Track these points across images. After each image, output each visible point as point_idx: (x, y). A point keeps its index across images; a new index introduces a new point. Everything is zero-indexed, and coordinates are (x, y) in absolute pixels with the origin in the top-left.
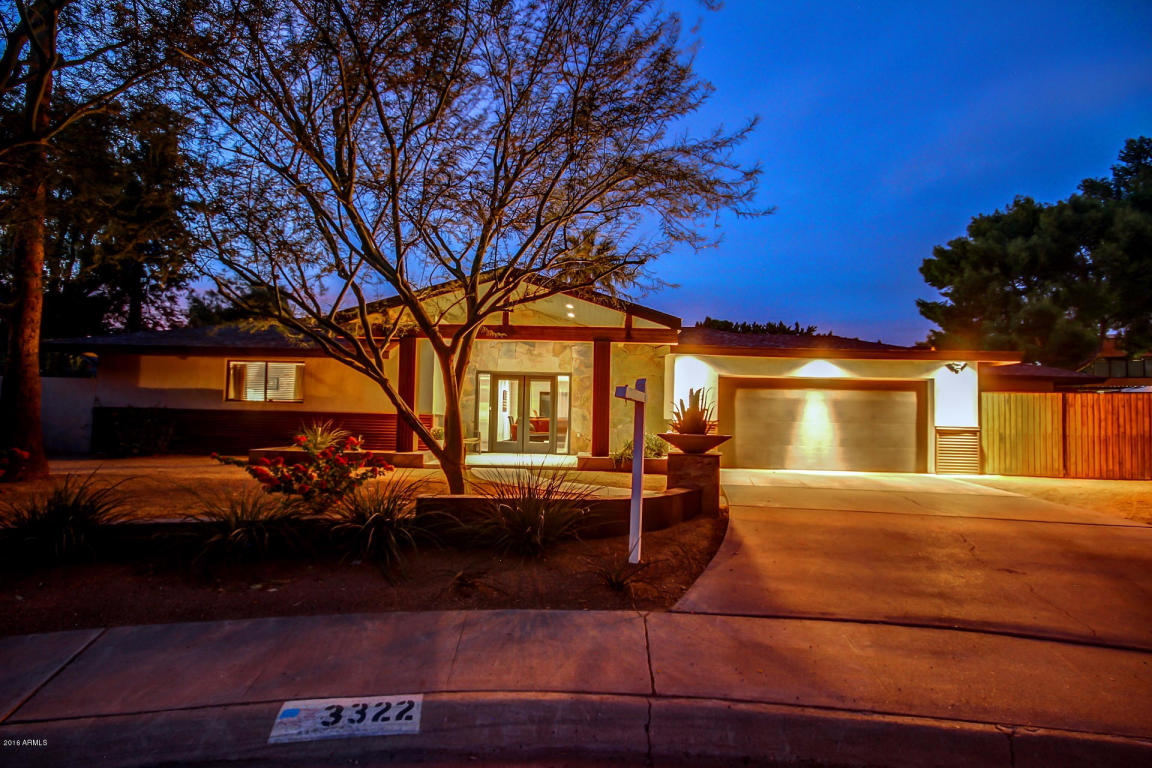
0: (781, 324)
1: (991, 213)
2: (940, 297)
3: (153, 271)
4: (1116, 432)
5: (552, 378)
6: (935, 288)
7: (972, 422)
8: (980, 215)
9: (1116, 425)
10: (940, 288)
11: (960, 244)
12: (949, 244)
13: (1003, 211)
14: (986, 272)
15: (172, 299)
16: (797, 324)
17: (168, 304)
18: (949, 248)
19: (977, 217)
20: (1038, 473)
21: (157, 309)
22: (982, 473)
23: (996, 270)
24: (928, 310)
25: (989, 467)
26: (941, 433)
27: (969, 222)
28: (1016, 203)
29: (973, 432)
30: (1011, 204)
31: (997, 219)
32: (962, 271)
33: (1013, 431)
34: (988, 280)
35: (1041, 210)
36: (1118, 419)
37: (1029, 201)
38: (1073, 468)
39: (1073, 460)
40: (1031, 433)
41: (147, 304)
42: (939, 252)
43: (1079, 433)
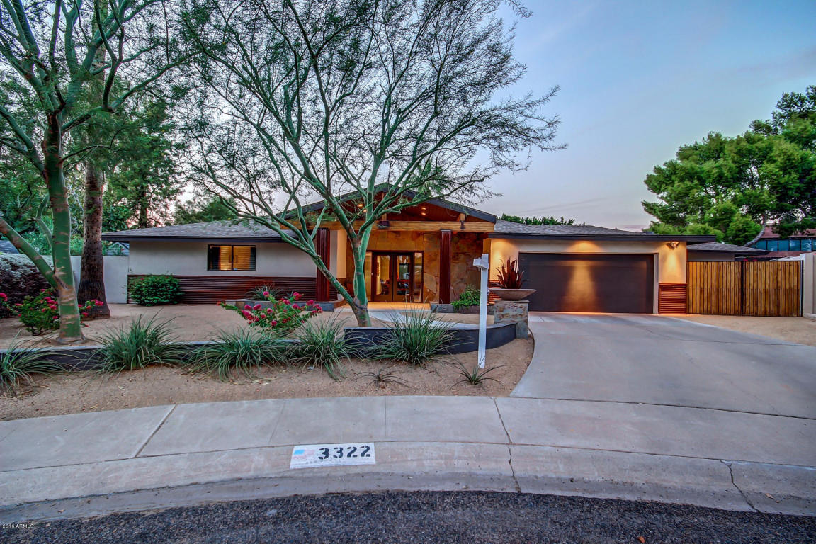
0: (552, 218)
1: (692, 144)
2: (657, 199)
3: (154, 189)
4: (775, 286)
5: (411, 254)
6: (655, 194)
7: (683, 281)
8: (685, 145)
10: (659, 193)
11: (672, 165)
12: (665, 164)
13: (701, 142)
14: (689, 183)
15: (166, 206)
16: (562, 218)
17: (163, 210)
18: (664, 167)
19: (683, 146)
20: (725, 313)
21: (157, 213)
23: (696, 182)
24: (650, 208)
25: (692, 308)
26: (662, 287)
27: (678, 150)
28: (710, 137)
29: (683, 287)
30: (706, 137)
31: (696, 148)
32: (673, 184)
33: (709, 286)
34: (690, 189)
35: (725, 142)
36: (777, 278)
37: (718, 136)
38: (747, 310)
39: (747, 305)
40: (721, 287)
41: (151, 209)
42: (658, 170)
43: (752, 287)
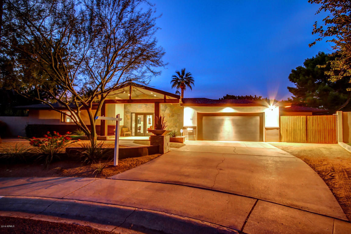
0: (251, 96)
1: (311, 58)
2: (294, 86)
4: (323, 128)
6: (293, 83)
7: (277, 126)
8: (308, 58)
9: (323, 126)
10: (295, 83)
11: (300, 68)
12: (297, 68)
13: (315, 57)
14: (307, 77)
16: (255, 96)
18: (296, 70)
19: (306, 59)
20: (298, 141)
22: (280, 141)
23: (311, 76)
24: (290, 89)
25: (283, 140)
26: (267, 129)
27: (304, 61)
28: (319, 54)
29: (277, 129)
30: (317, 54)
31: (313, 59)
32: (299, 76)
33: (290, 129)
34: (308, 80)
35: (326, 56)
36: (324, 124)
37: (323, 53)
38: (309, 140)
39: (309, 137)
40: (296, 129)
42: (293, 71)
43: (311, 129)
